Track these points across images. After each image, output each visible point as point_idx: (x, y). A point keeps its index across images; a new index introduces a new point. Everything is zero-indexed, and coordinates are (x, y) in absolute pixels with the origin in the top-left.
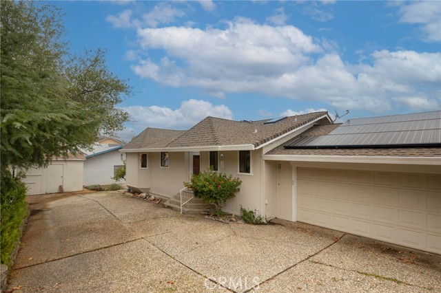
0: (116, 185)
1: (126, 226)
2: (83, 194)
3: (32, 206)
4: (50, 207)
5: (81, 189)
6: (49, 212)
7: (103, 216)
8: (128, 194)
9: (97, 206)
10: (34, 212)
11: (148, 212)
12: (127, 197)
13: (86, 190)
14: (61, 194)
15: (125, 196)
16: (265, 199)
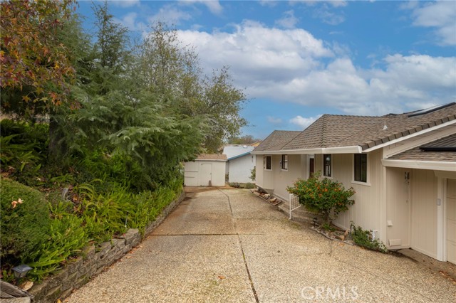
0: (250, 184)
1: (234, 221)
5: (224, 184)
6: (195, 200)
13: (228, 186)
14: (210, 187)
15: (252, 195)
16: (387, 219)
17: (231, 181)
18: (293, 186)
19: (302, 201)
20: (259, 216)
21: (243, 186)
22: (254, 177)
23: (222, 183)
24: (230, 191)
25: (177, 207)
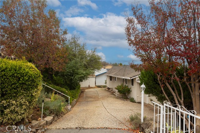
0: (105, 86)
3: (82, 90)
4: (86, 91)
7: (96, 95)
9: (96, 92)
10: (82, 92)
13: (96, 87)
14: (89, 87)
15: (105, 90)
16: (137, 95)
17: (97, 84)
18: (116, 87)
19: (119, 91)
20: (107, 96)
21: (102, 86)
22: (106, 83)
23: (94, 86)
24: (97, 89)
25: (80, 95)
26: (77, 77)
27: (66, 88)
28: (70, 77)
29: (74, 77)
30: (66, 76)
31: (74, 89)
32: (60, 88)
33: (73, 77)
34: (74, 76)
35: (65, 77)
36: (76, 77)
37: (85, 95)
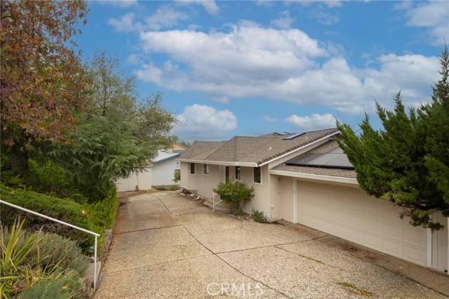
0: (175, 186)
1: (174, 217)
2: (151, 192)
3: (120, 200)
4: (131, 201)
5: (150, 188)
6: (129, 205)
7: (161, 210)
8: (182, 194)
9: (159, 202)
10: (122, 204)
11: (191, 209)
12: (181, 196)
13: (154, 190)
14: (138, 191)
16: (271, 204)
20: (192, 211)
21: (166, 188)
22: (176, 180)
24: (158, 194)
25: (118, 212)
26: (116, 161)
27: (76, 199)
28: (92, 162)
29: (106, 162)
30: (79, 158)
31: (102, 198)
32: (54, 199)
33: (103, 163)
34: (105, 159)
35: (76, 161)
36: (113, 161)
37: (130, 212)
